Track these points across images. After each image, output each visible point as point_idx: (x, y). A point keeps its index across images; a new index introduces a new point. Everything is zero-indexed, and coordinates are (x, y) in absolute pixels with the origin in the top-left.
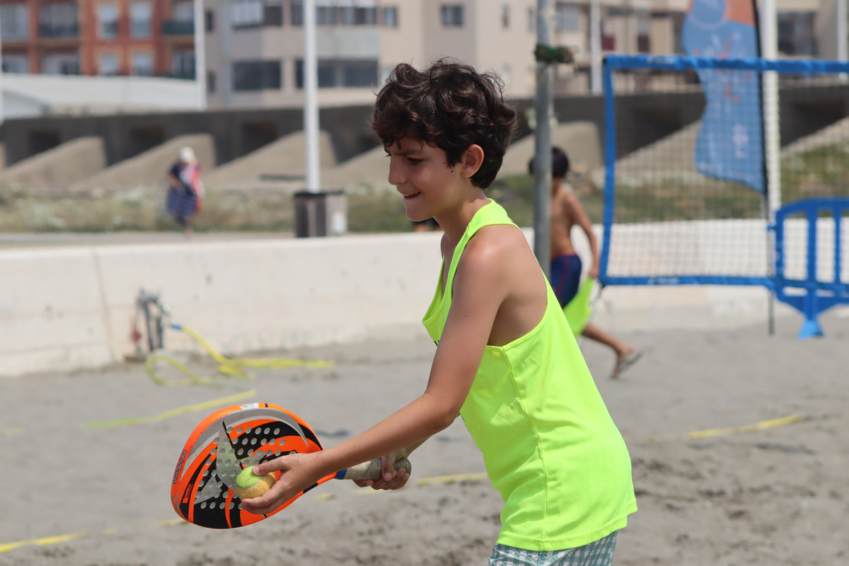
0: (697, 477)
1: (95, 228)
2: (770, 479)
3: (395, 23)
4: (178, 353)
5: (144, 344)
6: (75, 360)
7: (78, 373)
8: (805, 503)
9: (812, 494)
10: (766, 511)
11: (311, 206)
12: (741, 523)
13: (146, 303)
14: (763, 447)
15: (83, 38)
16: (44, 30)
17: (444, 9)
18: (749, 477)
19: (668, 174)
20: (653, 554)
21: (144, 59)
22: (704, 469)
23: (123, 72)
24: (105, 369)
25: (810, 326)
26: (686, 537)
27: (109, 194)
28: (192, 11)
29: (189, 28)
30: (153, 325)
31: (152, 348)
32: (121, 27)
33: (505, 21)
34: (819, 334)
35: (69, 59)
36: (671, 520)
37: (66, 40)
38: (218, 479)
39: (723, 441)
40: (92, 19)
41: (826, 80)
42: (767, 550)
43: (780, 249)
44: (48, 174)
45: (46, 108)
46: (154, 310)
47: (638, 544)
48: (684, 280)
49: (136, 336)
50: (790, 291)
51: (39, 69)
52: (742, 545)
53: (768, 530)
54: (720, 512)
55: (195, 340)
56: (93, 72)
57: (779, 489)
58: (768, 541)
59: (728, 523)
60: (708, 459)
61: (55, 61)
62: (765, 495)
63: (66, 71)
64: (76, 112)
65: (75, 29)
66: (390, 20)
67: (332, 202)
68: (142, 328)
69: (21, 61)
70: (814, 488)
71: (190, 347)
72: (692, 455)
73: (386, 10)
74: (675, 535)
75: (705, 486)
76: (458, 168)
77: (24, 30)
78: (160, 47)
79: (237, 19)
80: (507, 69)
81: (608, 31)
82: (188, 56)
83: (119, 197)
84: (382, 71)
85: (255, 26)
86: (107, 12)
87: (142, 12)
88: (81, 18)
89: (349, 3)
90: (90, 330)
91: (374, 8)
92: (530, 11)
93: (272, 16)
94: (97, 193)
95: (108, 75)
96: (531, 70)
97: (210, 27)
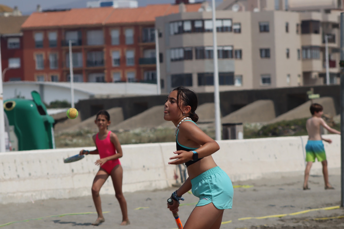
3: (241, 57)
5: (179, 180)
6: (154, 186)
7: (155, 190)
11: (229, 129)
15: (105, 66)
16: (89, 63)
17: (261, 50)
21: (131, 75)
23: (123, 81)
24: (166, 189)
27: (126, 131)
28: (154, 54)
29: (154, 61)
30: (182, 173)
31: (182, 181)
32: (121, 61)
33: (288, 55)
35: (100, 75)
37: (98, 67)
40: (110, 58)
45: (92, 96)
49: (176, 177)
51: (87, 80)
56: (110, 81)
61: (94, 76)
63: (98, 80)
64: (105, 97)
65: (102, 62)
66: (238, 56)
67: (238, 127)
68: (178, 174)
69: (79, 76)
73: (236, 52)
77: (81, 64)
78: (138, 70)
79: (173, 57)
80: (289, 76)
81: (333, 58)
82: (151, 73)
83: (131, 132)
84: (235, 77)
85: (180, 59)
86: (116, 55)
87: (130, 55)
88: (105, 58)
89: (221, 48)
90: (159, 175)
91: (232, 51)
92: (299, 51)
93: (188, 55)
94: (121, 130)
95: (116, 82)
96: (299, 76)
97: (161, 61)
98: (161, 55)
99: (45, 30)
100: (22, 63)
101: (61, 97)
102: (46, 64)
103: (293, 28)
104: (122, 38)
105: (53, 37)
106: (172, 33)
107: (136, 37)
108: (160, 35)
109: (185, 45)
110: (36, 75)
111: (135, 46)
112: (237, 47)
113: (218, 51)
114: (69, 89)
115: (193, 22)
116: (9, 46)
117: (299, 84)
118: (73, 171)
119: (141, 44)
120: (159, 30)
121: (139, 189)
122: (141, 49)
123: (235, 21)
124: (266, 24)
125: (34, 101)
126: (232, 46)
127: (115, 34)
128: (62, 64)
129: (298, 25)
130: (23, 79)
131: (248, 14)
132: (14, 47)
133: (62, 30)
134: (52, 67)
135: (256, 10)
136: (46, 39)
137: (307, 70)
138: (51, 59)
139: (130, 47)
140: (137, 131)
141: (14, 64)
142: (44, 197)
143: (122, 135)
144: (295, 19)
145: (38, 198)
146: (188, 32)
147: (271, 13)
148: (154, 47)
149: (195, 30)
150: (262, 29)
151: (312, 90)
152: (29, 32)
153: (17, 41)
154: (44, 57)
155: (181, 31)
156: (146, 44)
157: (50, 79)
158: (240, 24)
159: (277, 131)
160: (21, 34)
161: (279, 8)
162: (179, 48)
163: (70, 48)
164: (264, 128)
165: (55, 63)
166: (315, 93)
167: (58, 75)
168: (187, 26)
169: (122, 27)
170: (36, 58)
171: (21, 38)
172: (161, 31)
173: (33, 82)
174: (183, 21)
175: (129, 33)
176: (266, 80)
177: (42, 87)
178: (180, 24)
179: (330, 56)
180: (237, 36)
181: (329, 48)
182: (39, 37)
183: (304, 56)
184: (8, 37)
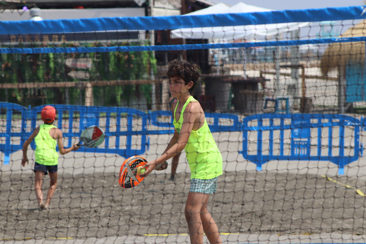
38: (128, 176)
76: (187, 86)
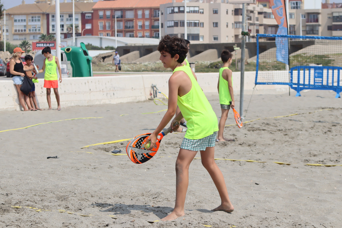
0: (276, 126)
1: (138, 71)
2: (292, 127)
4: (160, 98)
5: (153, 96)
6: (138, 100)
7: (138, 102)
8: (300, 132)
9: (302, 130)
10: (292, 134)
12: (286, 136)
13: (153, 87)
14: (290, 120)
15: (134, 29)
16: (126, 27)
17: (214, 23)
18: (288, 127)
19: (264, 60)
20: (268, 143)
21: (147, 34)
22: (278, 125)
23: (143, 37)
24: (144, 101)
25: (298, 94)
26: (275, 139)
27: (140, 63)
28: (159, 23)
29: (158, 27)
30: (155, 92)
31: (154, 97)
32: (143, 27)
33: (227, 26)
34: (300, 96)
35: (131, 34)
36: (271, 135)
37: (131, 29)
39: (282, 119)
40: (137, 25)
41: (297, 40)
42: (293, 142)
43: (292, 77)
44: (127, 59)
45: (126, 44)
46: (155, 89)
47: (265, 141)
48: (274, 83)
49: (151, 94)
50: (294, 86)
51: (125, 36)
52: (287, 141)
53: (293, 138)
54: (282, 134)
55: (164, 95)
56: (137, 37)
57: (294, 129)
58: (293, 141)
59: (284, 136)
60: (279, 123)
61: (128, 34)
62: (291, 131)
63: (131, 36)
64: (133, 45)
65: (133, 27)
66: (202, 26)
68: (152, 93)
69: (121, 34)
70: (302, 129)
71: (163, 97)
72: (275, 122)
73: (201, 23)
74: (273, 139)
75: (278, 129)
77: (122, 27)
78: (151, 31)
79: (168, 25)
80: (227, 36)
81: (250, 28)
82: (157, 33)
83: (143, 64)
84: (200, 37)
85: (172, 27)
86: (140, 23)
87: (147, 23)
88: (134, 25)
89: (188, 21)
90: (141, 93)
91: (198, 23)
92: (233, 24)
93: (176, 24)
94: (138, 63)
95: (139, 37)
96: (233, 37)
97: (162, 27)
98: (162, 24)
99: (105, 10)
100: (92, 26)
101: (111, 45)
102: (104, 27)
103: (230, 12)
104: (143, 15)
105: (108, 13)
106: (168, 13)
107: (151, 15)
108: (162, 14)
109: (174, 20)
110: (99, 33)
111: (150, 19)
112: (201, 21)
113: (187, 22)
114: (115, 40)
115: (179, 7)
116: (86, 18)
117: (232, 41)
118: (90, 90)
119: (153, 18)
120: (161, 11)
121: (129, 101)
122: (153, 20)
123: (200, 8)
124: (216, 10)
125: (81, 47)
126: (199, 21)
127: (140, 13)
128: (112, 27)
129: (232, 11)
130: (92, 35)
131: (208, 4)
132: (88, 18)
133: (113, 10)
134: (107, 29)
135: (212, 2)
136: (105, 14)
137: (237, 34)
138: (107, 25)
139: (147, 19)
140: (146, 63)
141: (88, 27)
142: (73, 104)
143: (138, 65)
144: (231, 8)
145: (69, 105)
146: (177, 12)
147: (219, 4)
148: (158, 20)
149: (180, 12)
150: (215, 12)
151: (236, 45)
152: (96, 11)
153: (90, 15)
154: (103, 24)
155: (173, 12)
156: (155, 18)
157: (106, 35)
158: (203, 9)
159: (218, 66)
160: (92, 12)
161: (224, 2)
162: (172, 21)
163: (116, 19)
164: (211, 64)
165: (109, 27)
166: (238, 47)
167: (110, 33)
168: (176, 10)
169: (143, 9)
170: (99, 24)
171: (92, 13)
172: (162, 12)
173: (97, 36)
174: (174, 7)
175: (147, 13)
176: (216, 39)
177: (101, 38)
178: (172, 8)
179: (248, 27)
180: (202, 15)
181: (248, 23)
182: (101, 13)
183: (236, 27)
184: (86, 13)
